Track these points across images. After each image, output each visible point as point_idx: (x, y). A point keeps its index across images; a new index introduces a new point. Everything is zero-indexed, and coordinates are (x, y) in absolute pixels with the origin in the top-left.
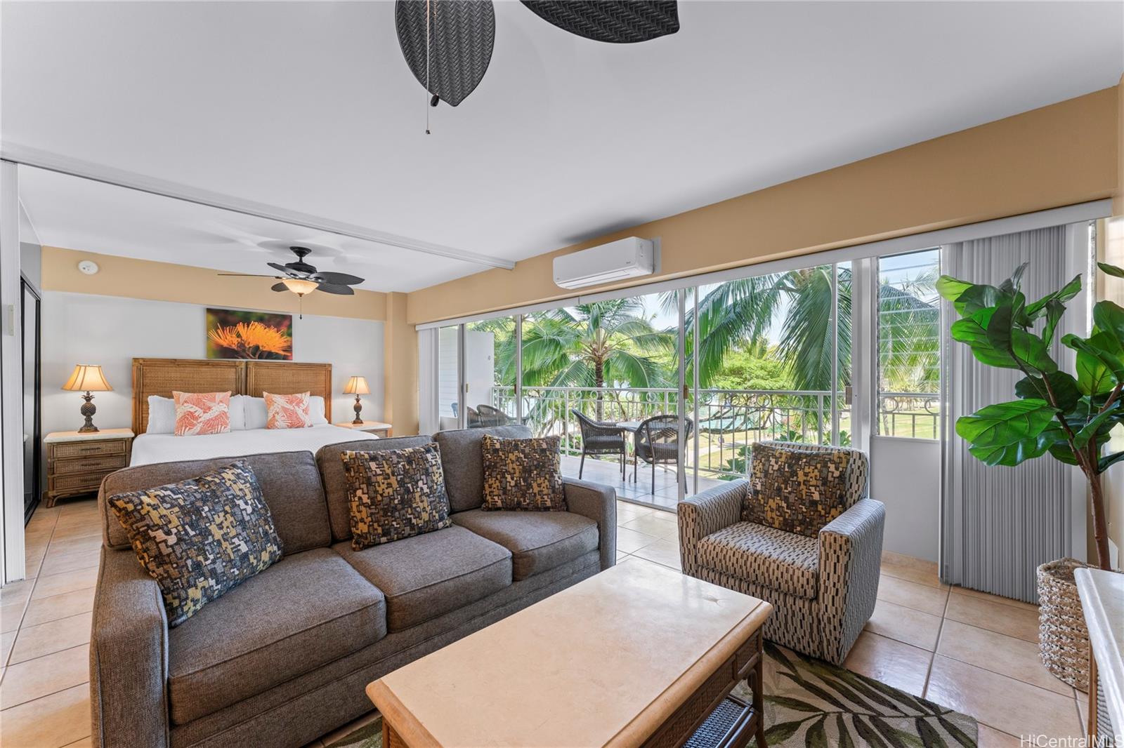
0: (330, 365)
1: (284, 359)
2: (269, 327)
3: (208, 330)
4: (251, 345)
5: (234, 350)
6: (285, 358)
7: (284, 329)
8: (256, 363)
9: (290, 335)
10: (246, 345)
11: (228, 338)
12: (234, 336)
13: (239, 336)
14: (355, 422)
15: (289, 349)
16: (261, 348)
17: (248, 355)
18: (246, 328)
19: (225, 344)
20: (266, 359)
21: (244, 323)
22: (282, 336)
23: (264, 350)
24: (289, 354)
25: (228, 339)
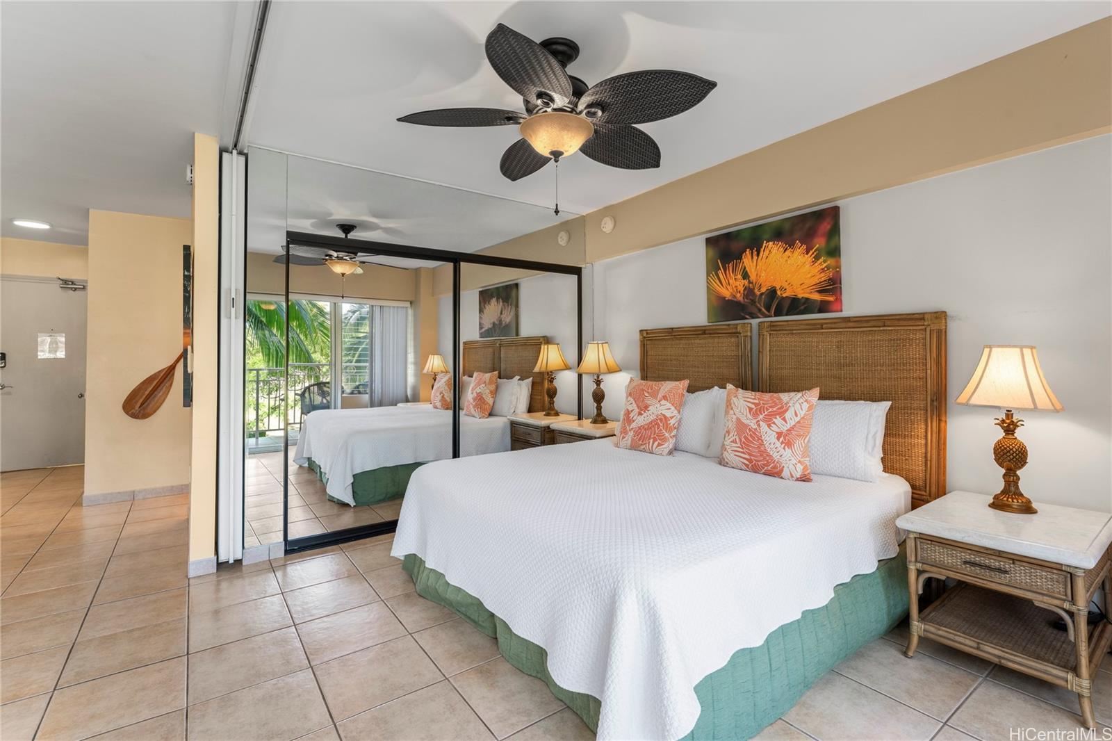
0: (941, 316)
1: (820, 311)
2: (791, 245)
3: (708, 275)
4: (763, 290)
5: (738, 303)
6: (823, 307)
7: (819, 243)
8: (772, 325)
9: (834, 252)
10: (756, 290)
11: (730, 281)
12: (739, 277)
13: (745, 276)
14: (998, 504)
15: (832, 286)
16: (779, 293)
17: (760, 310)
18: (755, 258)
19: (726, 293)
20: (787, 315)
21: (752, 250)
22: (817, 258)
23: (784, 295)
24: (831, 299)
25: (732, 287)
